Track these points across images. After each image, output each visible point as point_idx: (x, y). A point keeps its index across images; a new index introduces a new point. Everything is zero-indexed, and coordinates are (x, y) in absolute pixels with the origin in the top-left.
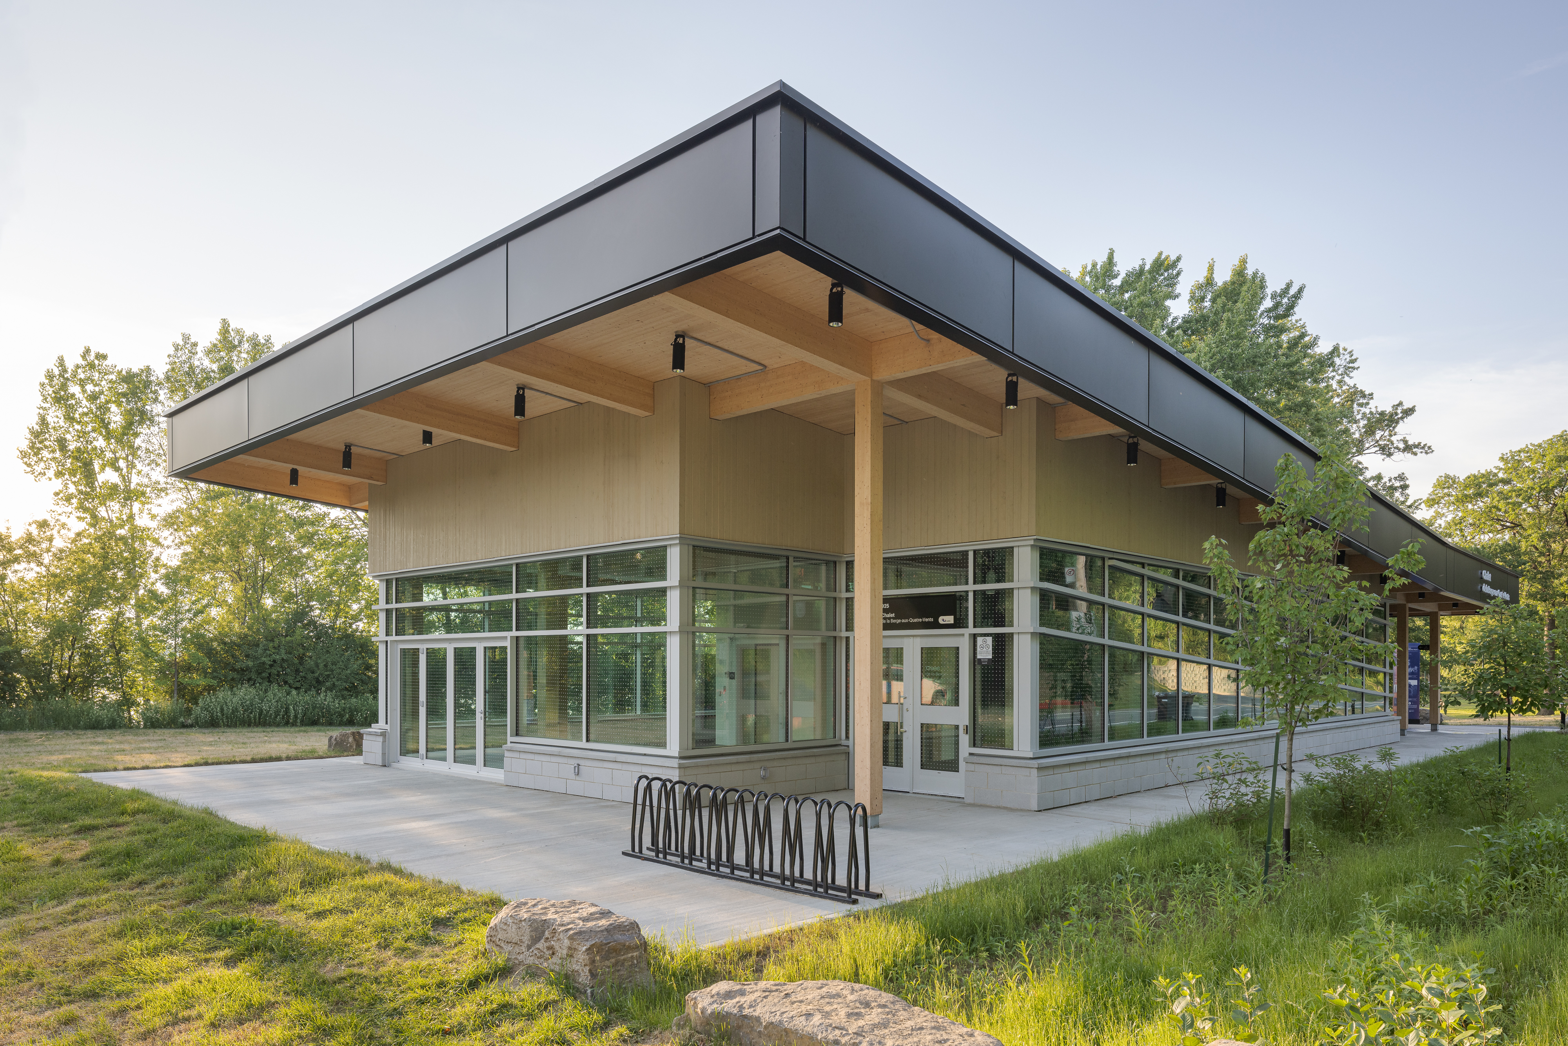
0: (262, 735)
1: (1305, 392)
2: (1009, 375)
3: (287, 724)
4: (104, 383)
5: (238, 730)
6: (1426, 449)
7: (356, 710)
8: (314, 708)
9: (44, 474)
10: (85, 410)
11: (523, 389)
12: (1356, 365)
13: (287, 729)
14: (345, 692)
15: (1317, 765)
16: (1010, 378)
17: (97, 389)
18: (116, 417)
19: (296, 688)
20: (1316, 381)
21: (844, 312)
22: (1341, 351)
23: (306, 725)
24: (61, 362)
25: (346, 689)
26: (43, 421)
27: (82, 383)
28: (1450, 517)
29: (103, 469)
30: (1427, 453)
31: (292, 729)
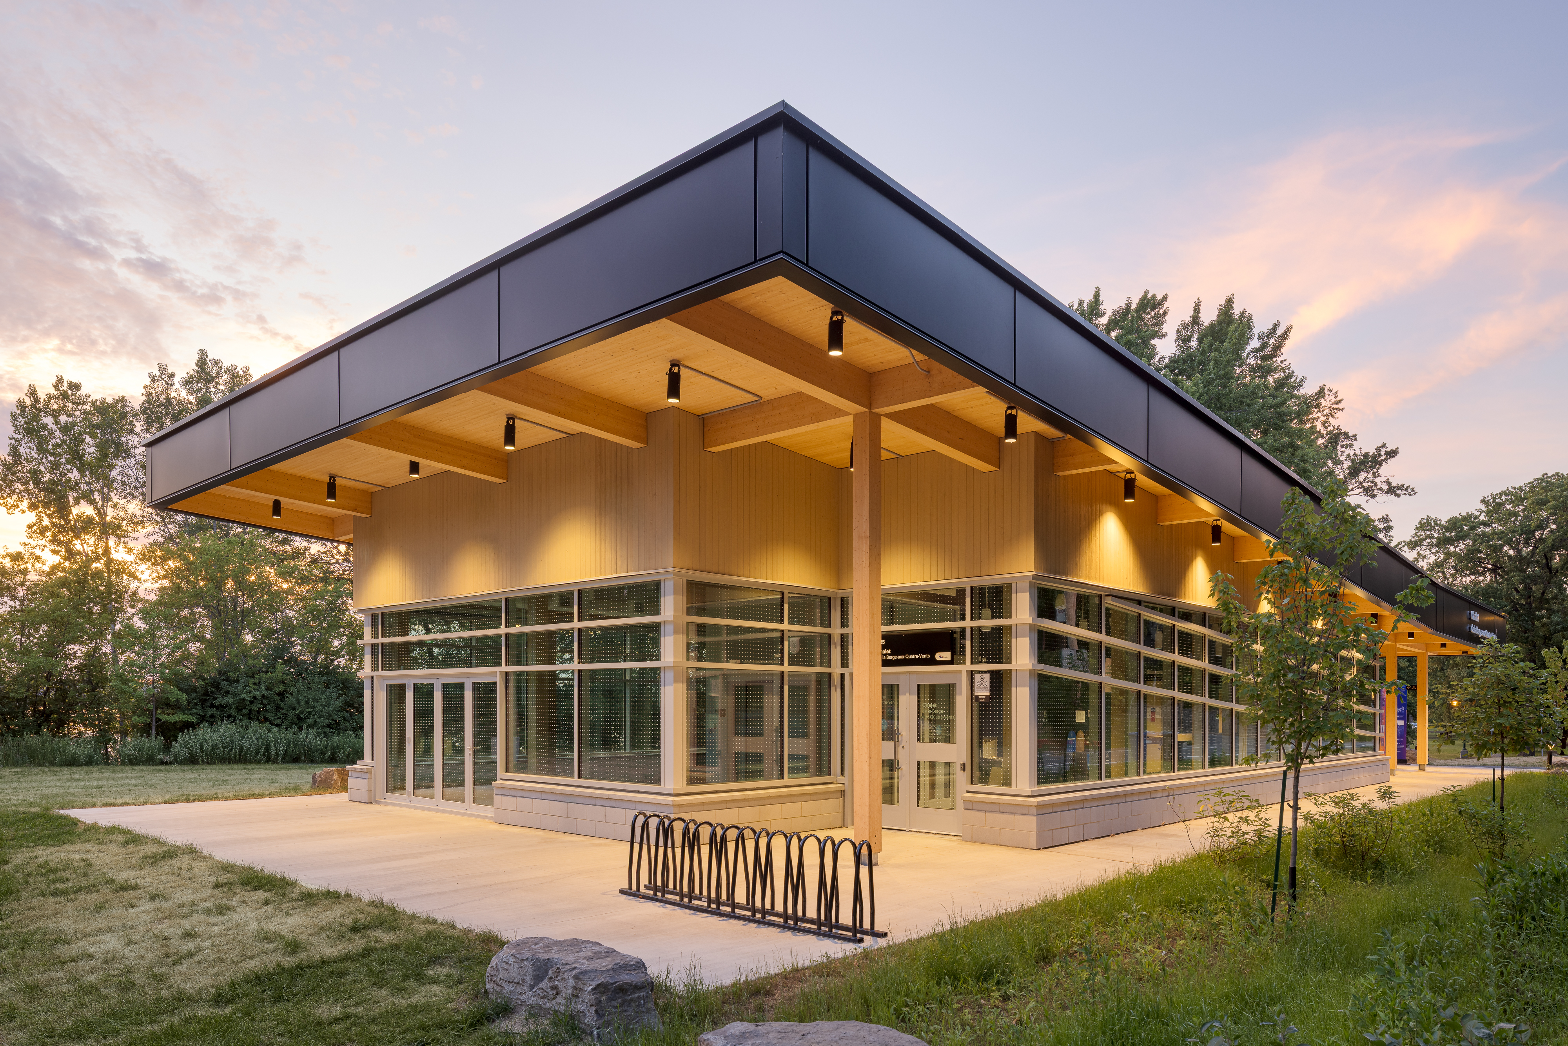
0: (243, 772)
1: (1290, 433)
2: (1008, 408)
3: (268, 761)
4: (78, 413)
5: (217, 767)
6: (1409, 490)
7: (338, 747)
8: (295, 745)
9: (17, 506)
10: (58, 441)
11: (513, 419)
12: (1340, 406)
13: (268, 766)
14: (327, 730)
15: (1316, 804)
16: (1009, 412)
17: (71, 420)
18: (90, 448)
19: (277, 725)
20: (1301, 422)
21: (844, 341)
22: (1326, 391)
23: (288, 762)
24: (33, 392)
25: (328, 726)
26: (15, 452)
27: (55, 414)
28: (1432, 559)
29: (77, 501)
30: (1410, 495)
31: (273, 767)
